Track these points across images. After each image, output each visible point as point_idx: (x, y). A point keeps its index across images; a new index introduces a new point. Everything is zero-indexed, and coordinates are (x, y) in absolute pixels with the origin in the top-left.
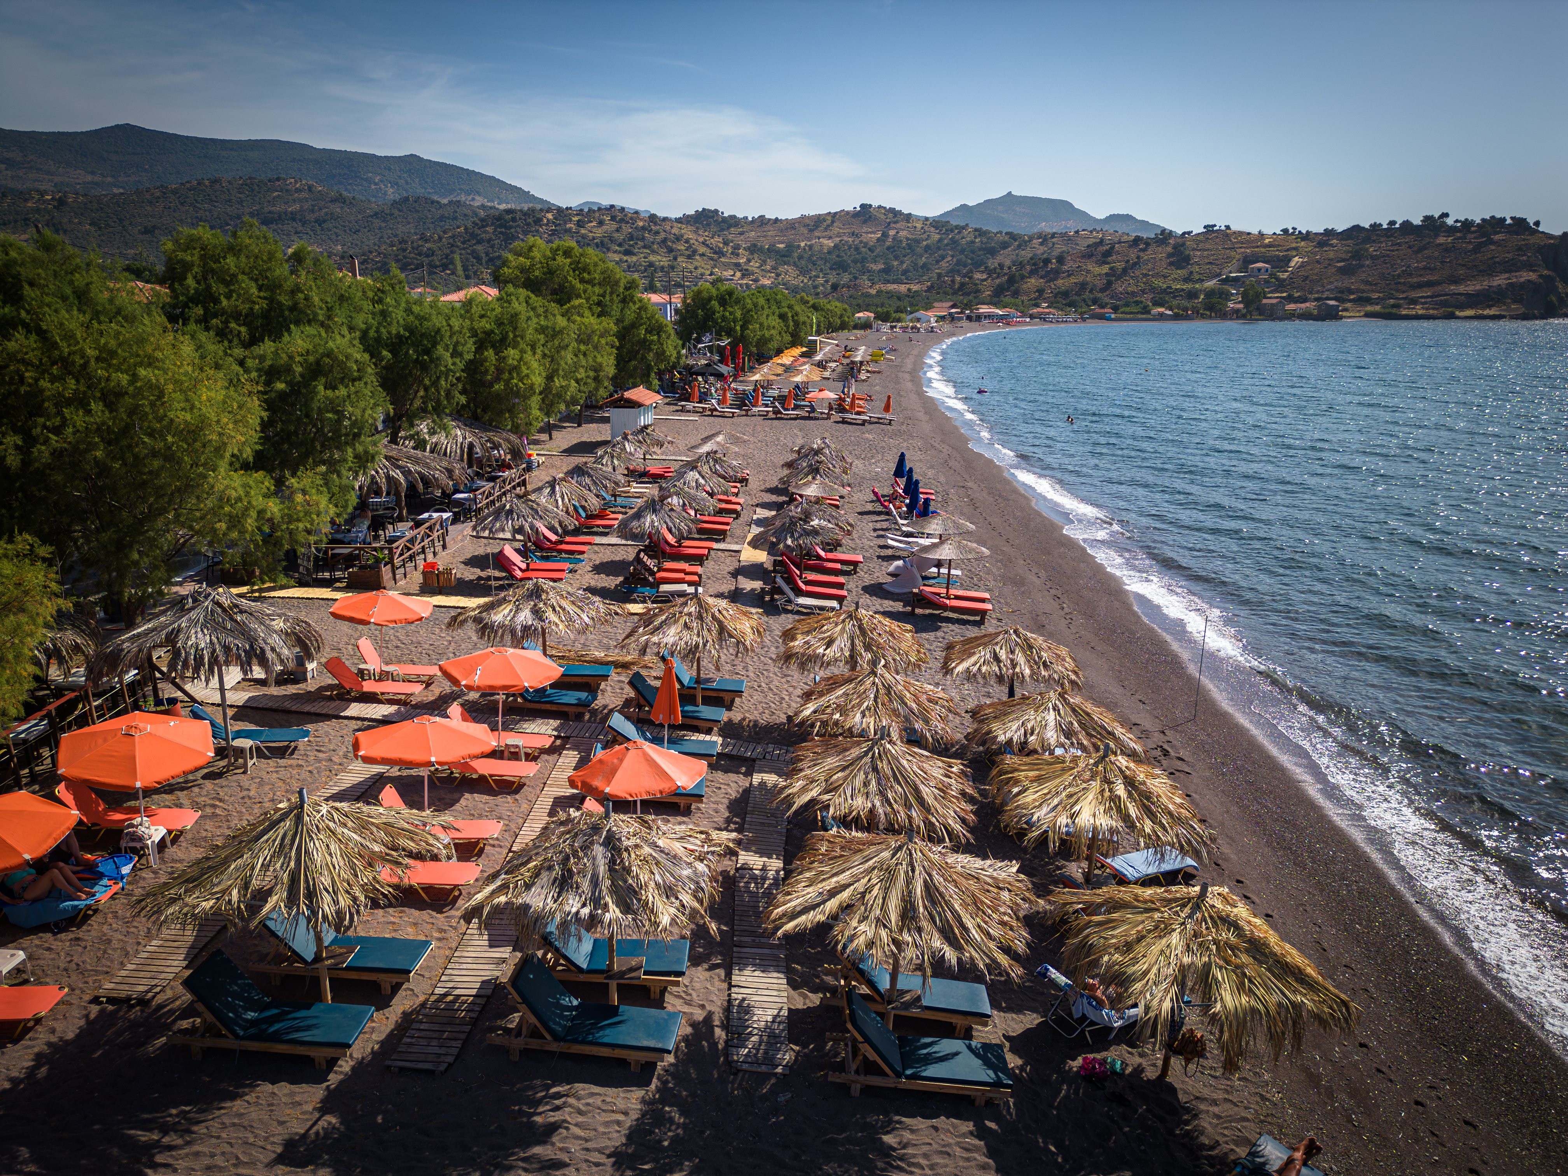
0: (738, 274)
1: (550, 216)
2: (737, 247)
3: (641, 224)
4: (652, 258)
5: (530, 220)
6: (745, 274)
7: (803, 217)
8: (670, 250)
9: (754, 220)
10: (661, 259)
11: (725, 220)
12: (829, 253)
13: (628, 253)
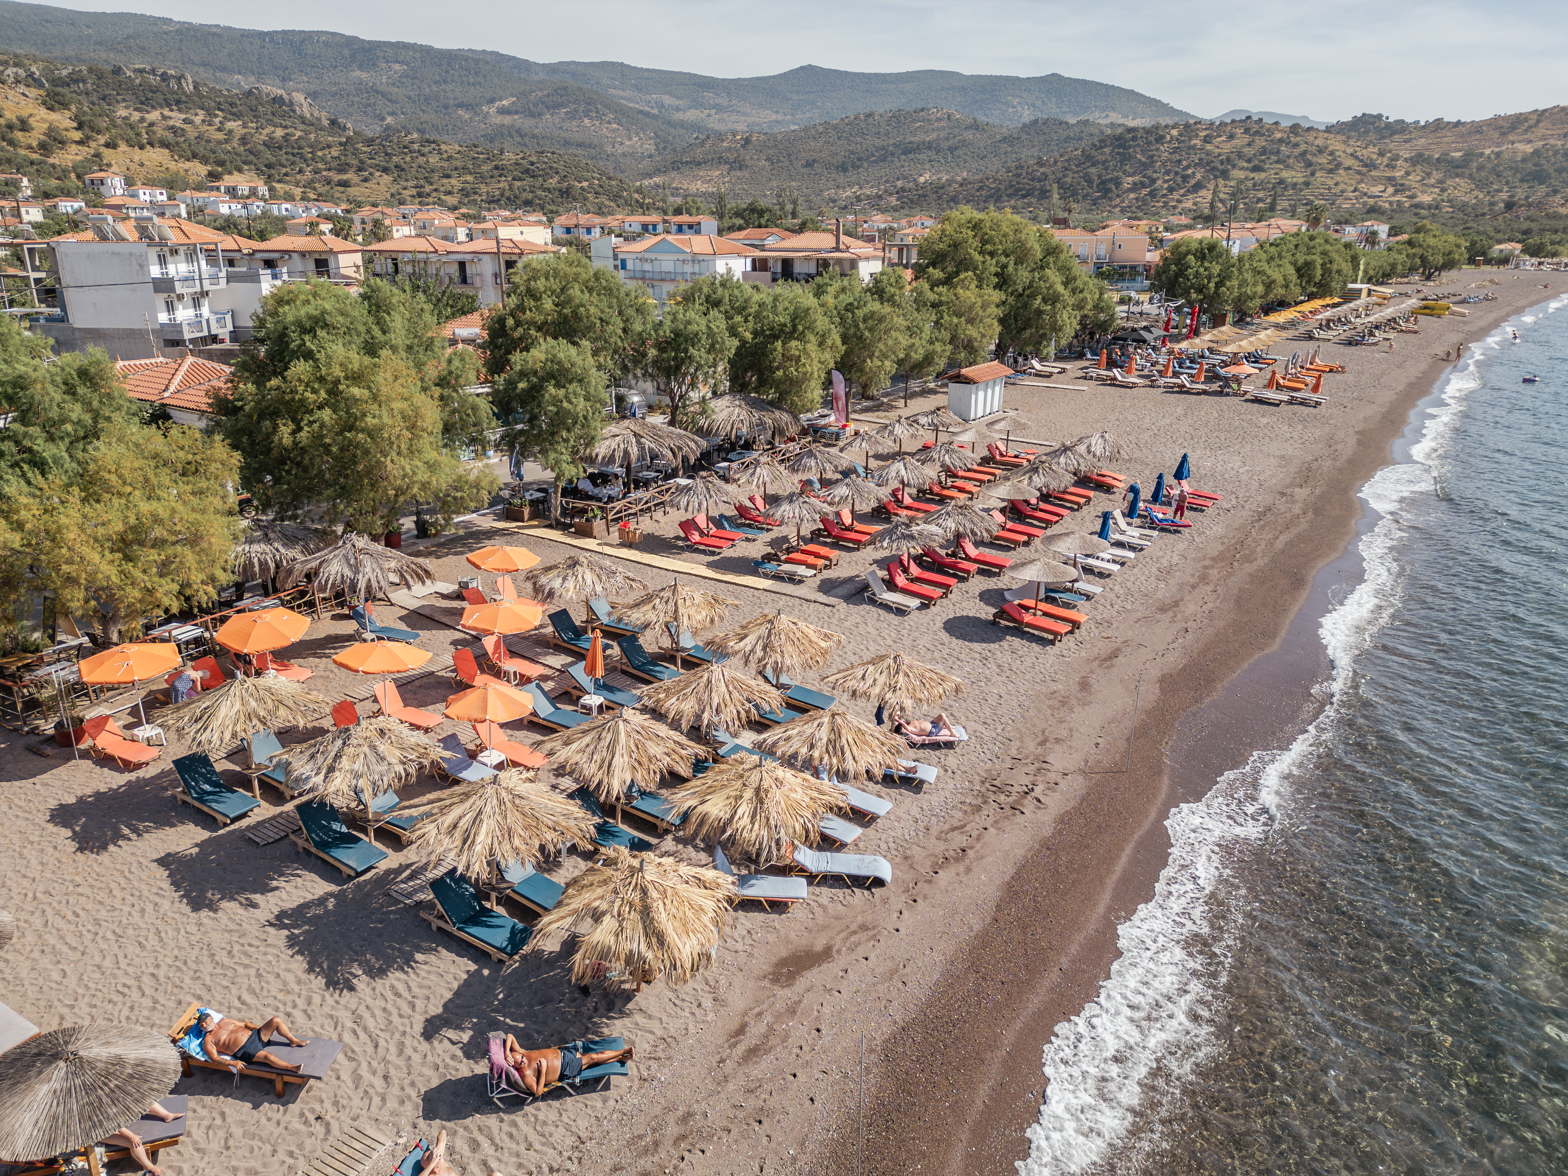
0: (1390, 190)
1: (1175, 132)
2: (1396, 158)
3: (1278, 135)
4: (1284, 174)
5: (1152, 139)
6: (1400, 189)
7: (1497, 118)
8: (1309, 164)
9: (1427, 125)
10: (1294, 175)
11: (1388, 125)
12: (1524, 160)
13: (1256, 169)
